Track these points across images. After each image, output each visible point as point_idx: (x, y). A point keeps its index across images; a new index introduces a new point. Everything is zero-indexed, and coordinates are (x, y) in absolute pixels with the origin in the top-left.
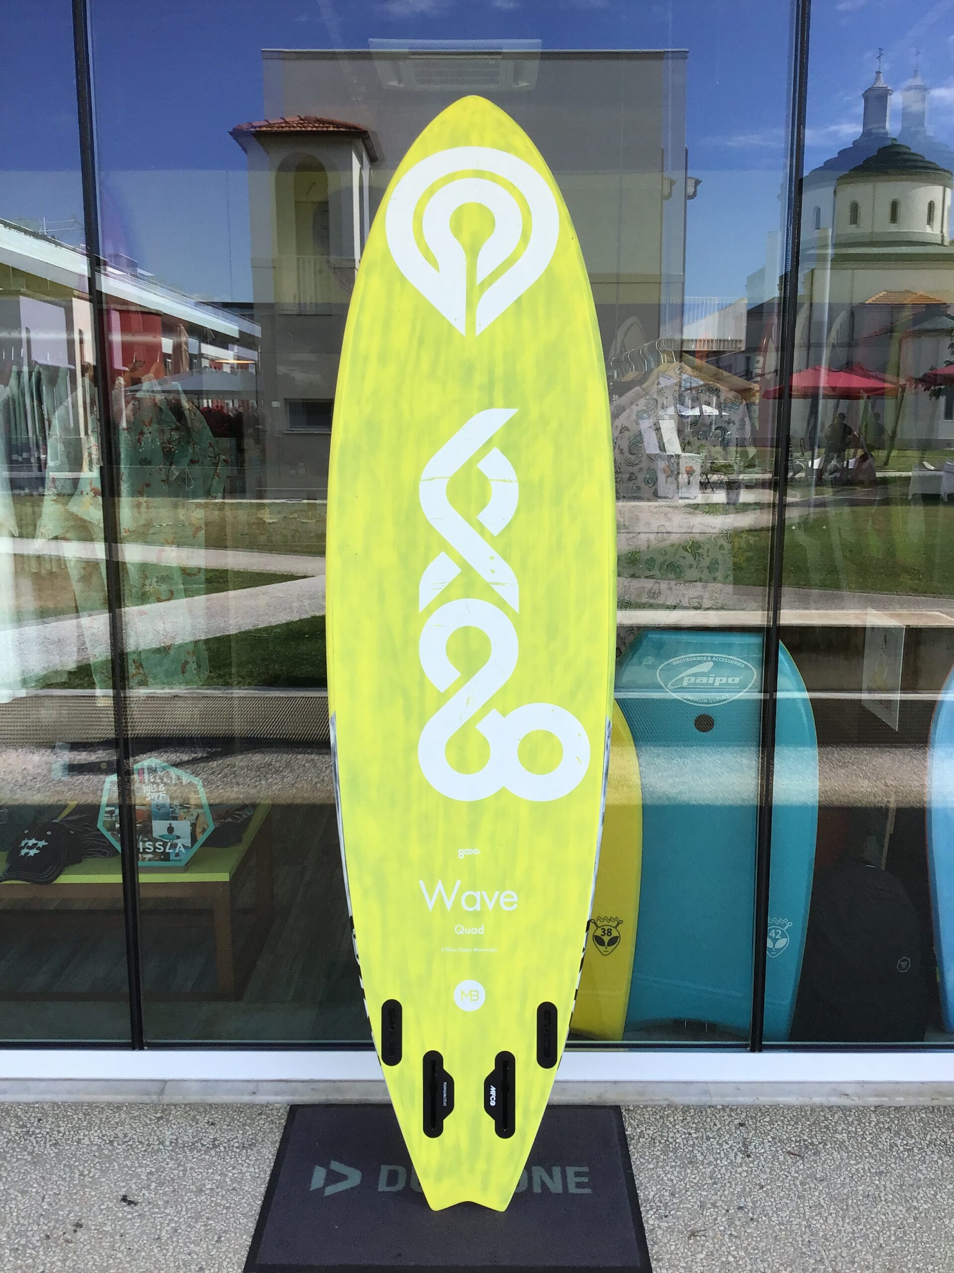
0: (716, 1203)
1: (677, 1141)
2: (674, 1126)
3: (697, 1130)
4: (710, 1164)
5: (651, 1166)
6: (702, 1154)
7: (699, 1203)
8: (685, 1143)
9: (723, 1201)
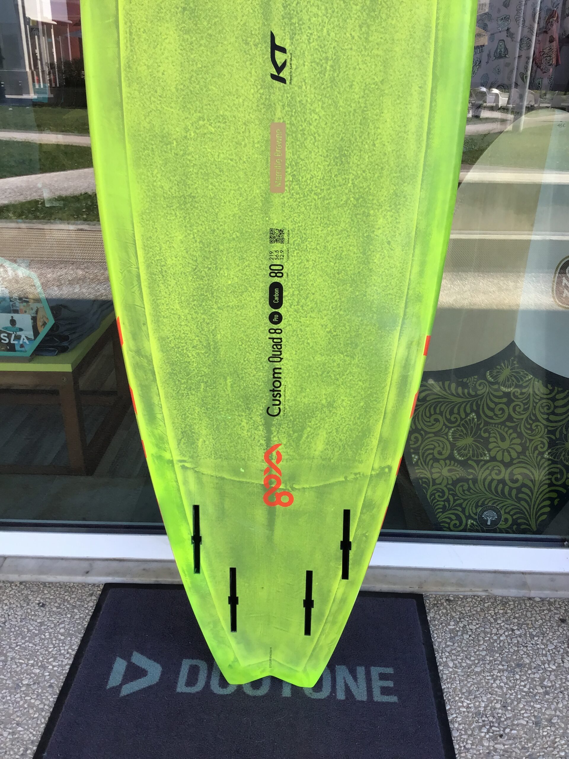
0: (551, 719)
1: (501, 638)
2: (496, 620)
3: (520, 627)
4: (538, 667)
5: (478, 669)
6: (529, 656)
7: (534, 719)
8: (509, 641)
9: (558, 716)
